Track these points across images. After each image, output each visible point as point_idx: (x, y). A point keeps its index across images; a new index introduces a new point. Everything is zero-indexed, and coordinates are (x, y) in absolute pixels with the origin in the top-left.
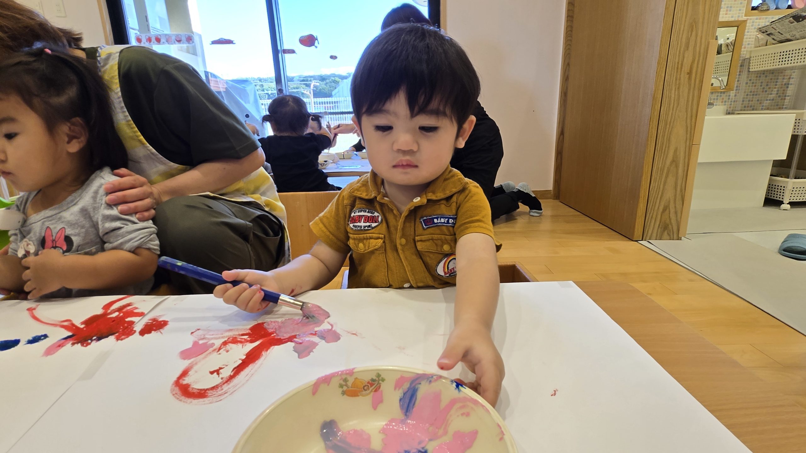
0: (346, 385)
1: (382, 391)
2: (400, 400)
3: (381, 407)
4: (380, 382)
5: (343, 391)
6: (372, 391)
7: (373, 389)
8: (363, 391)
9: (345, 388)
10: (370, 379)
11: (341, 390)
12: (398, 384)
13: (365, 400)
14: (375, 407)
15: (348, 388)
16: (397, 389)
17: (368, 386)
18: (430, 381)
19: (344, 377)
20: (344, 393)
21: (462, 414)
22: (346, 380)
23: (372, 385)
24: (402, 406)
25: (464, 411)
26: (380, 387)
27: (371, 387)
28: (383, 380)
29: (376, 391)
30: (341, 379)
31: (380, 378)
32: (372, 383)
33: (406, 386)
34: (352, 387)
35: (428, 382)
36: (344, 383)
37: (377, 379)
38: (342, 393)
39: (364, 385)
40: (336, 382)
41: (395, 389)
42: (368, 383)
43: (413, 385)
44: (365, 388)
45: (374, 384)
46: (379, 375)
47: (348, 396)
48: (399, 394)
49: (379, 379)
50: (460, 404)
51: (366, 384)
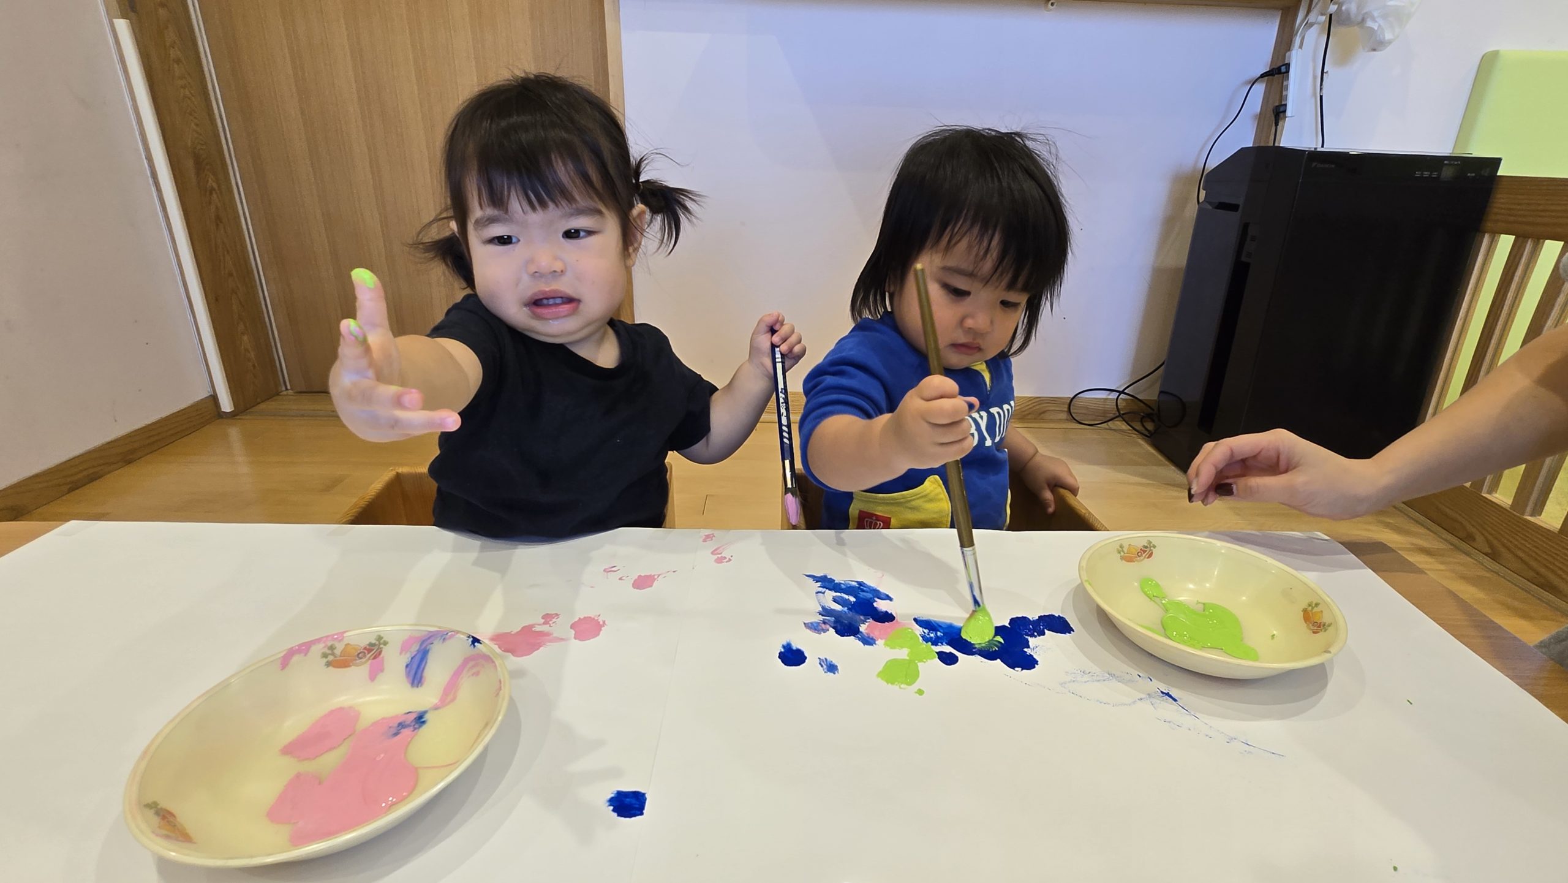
0: (333, 654)
1: (383, 657)
2: (407, 666)
3: (381, 677)
4: (381, 646)
5: (327, 662)
6: (369, 659)
7: (371, 656)
8: (356, 660)
9: (331, 658)
10: (368, 643)
11: (325, 660)
12: (404, 648)
13: (359, 672)
14: (373, 677)
15: (335, 657)
16: (404, 653)
17: (365, 653)
18: (444, 639)
19: (329, 644)
20: (328, 664)
21: (473, 675)
22: (332, 648)
23: (369, 651)
24: (408, 674)
25: (474, 670)
26: (380, 653)
27: (368, 653)
28: (385, 643)
29: (374, 658)
30: (325, 647)
31: (382, 641)
32: (370, 648)
33: (415, 648)
34: (341, 656)
35: (442, 640)
36: (330, 652)
37: (377, 643)
38: (326, 665)
39: (359, 652)
40: (317, 649)
41: (401, 653)
42: (365, 648)
43: (423, 647)
44: (360, 655)
45: (373, 650)
46: (380, 638)
47: (335, 667)
48: (405, 659)
49: (379, 643)
50: (471, 664)
51: (362, 651)
